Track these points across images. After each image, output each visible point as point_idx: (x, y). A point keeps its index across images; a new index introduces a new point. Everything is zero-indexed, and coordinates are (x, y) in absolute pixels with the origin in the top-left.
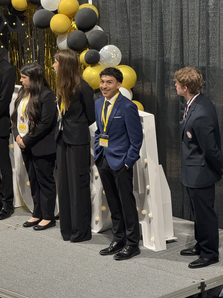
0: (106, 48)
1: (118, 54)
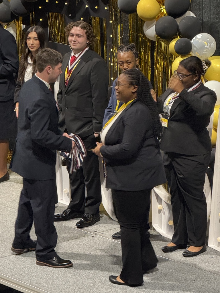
0: (199, 36)
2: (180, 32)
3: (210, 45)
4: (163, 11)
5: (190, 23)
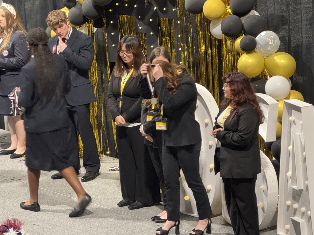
0: (263, 33)
1: (276, 40)
2: (245, 30)
3: (274, 42)
4: (228, 11)
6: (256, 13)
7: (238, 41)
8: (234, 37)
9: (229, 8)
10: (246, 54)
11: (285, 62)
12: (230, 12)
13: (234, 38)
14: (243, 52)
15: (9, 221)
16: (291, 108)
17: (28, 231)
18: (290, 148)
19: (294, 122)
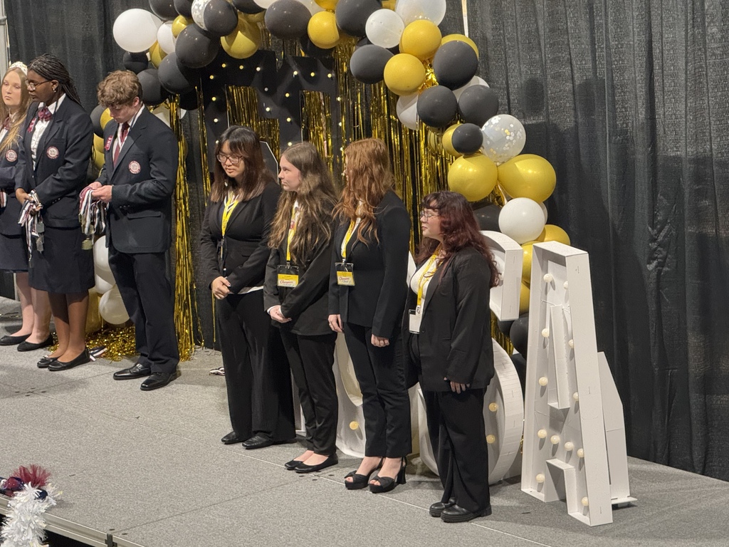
0: (495, 120)
1: (519, 132)
2: (461, 114)
3: (515, 135)
4: (430, 77)
5: (478, 98)
6: (482, 82)
7: (449, 134)
8: (441, 126)
9: (432, 73)
10: (464, 158)
11: (535, 172)
12: (434, 79)
13: (441, 129)
14: (457, 153)
15: (24, 469)
16: (548, 257)
17: (60, 489)
18: (546, 332)
19: (552, 283)
